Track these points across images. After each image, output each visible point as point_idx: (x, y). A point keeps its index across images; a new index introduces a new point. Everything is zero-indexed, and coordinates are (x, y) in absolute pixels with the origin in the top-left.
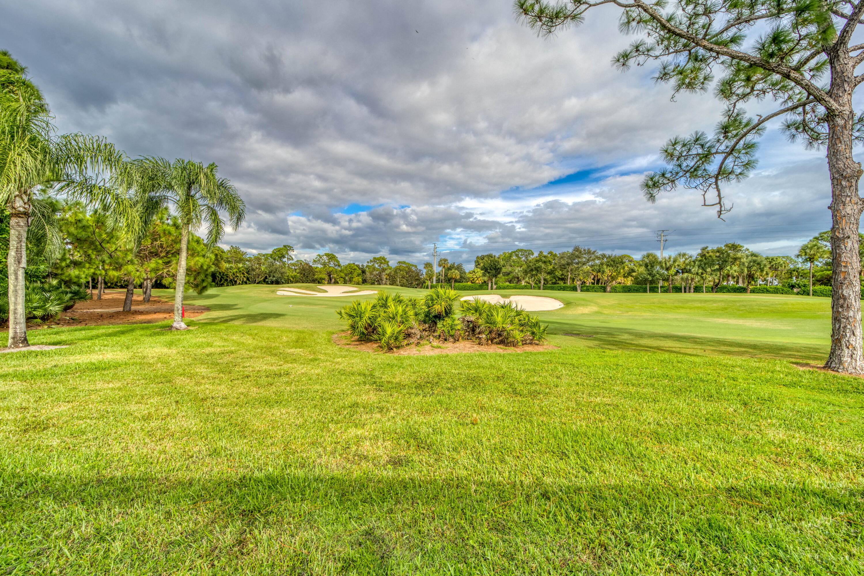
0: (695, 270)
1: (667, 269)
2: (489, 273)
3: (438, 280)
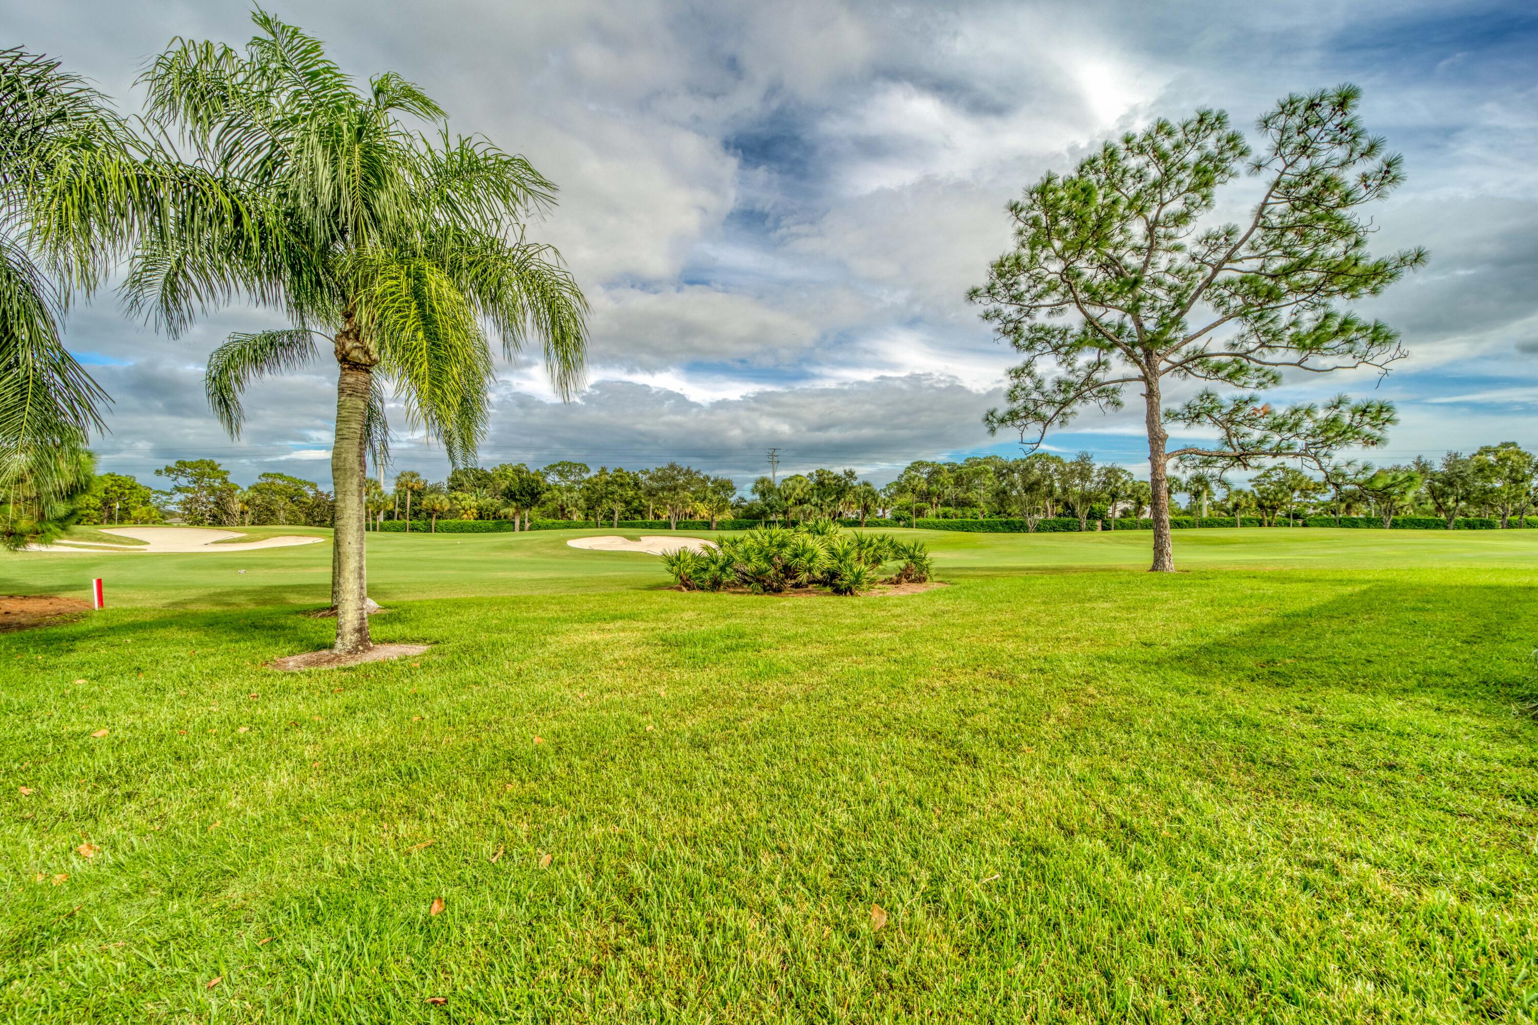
0: (814, 499)
1: (786, 499)
2: (517, 500)
3: (400, 514)
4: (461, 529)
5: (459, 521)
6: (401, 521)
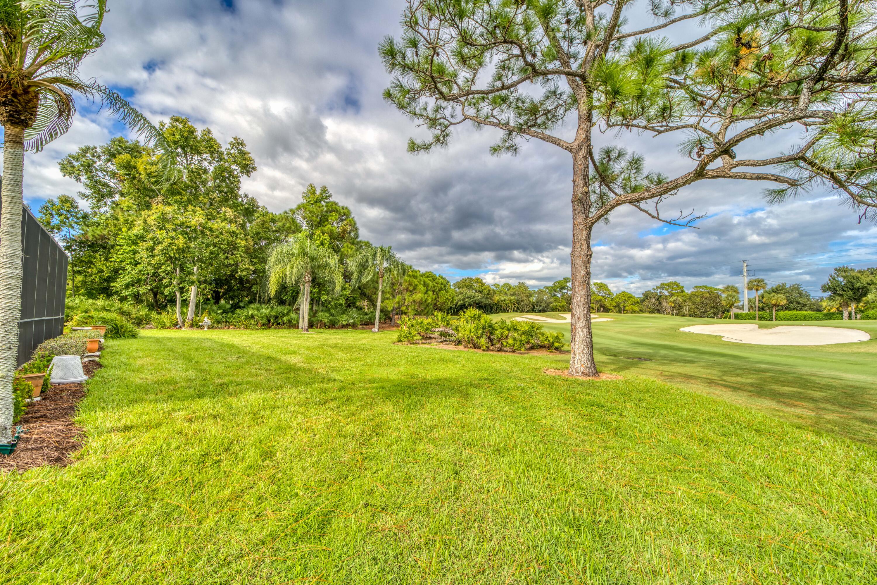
2: (840, 295)
3: (751, 307)
4: (795, 319)
5: (795, 312)
6: (752, 312)
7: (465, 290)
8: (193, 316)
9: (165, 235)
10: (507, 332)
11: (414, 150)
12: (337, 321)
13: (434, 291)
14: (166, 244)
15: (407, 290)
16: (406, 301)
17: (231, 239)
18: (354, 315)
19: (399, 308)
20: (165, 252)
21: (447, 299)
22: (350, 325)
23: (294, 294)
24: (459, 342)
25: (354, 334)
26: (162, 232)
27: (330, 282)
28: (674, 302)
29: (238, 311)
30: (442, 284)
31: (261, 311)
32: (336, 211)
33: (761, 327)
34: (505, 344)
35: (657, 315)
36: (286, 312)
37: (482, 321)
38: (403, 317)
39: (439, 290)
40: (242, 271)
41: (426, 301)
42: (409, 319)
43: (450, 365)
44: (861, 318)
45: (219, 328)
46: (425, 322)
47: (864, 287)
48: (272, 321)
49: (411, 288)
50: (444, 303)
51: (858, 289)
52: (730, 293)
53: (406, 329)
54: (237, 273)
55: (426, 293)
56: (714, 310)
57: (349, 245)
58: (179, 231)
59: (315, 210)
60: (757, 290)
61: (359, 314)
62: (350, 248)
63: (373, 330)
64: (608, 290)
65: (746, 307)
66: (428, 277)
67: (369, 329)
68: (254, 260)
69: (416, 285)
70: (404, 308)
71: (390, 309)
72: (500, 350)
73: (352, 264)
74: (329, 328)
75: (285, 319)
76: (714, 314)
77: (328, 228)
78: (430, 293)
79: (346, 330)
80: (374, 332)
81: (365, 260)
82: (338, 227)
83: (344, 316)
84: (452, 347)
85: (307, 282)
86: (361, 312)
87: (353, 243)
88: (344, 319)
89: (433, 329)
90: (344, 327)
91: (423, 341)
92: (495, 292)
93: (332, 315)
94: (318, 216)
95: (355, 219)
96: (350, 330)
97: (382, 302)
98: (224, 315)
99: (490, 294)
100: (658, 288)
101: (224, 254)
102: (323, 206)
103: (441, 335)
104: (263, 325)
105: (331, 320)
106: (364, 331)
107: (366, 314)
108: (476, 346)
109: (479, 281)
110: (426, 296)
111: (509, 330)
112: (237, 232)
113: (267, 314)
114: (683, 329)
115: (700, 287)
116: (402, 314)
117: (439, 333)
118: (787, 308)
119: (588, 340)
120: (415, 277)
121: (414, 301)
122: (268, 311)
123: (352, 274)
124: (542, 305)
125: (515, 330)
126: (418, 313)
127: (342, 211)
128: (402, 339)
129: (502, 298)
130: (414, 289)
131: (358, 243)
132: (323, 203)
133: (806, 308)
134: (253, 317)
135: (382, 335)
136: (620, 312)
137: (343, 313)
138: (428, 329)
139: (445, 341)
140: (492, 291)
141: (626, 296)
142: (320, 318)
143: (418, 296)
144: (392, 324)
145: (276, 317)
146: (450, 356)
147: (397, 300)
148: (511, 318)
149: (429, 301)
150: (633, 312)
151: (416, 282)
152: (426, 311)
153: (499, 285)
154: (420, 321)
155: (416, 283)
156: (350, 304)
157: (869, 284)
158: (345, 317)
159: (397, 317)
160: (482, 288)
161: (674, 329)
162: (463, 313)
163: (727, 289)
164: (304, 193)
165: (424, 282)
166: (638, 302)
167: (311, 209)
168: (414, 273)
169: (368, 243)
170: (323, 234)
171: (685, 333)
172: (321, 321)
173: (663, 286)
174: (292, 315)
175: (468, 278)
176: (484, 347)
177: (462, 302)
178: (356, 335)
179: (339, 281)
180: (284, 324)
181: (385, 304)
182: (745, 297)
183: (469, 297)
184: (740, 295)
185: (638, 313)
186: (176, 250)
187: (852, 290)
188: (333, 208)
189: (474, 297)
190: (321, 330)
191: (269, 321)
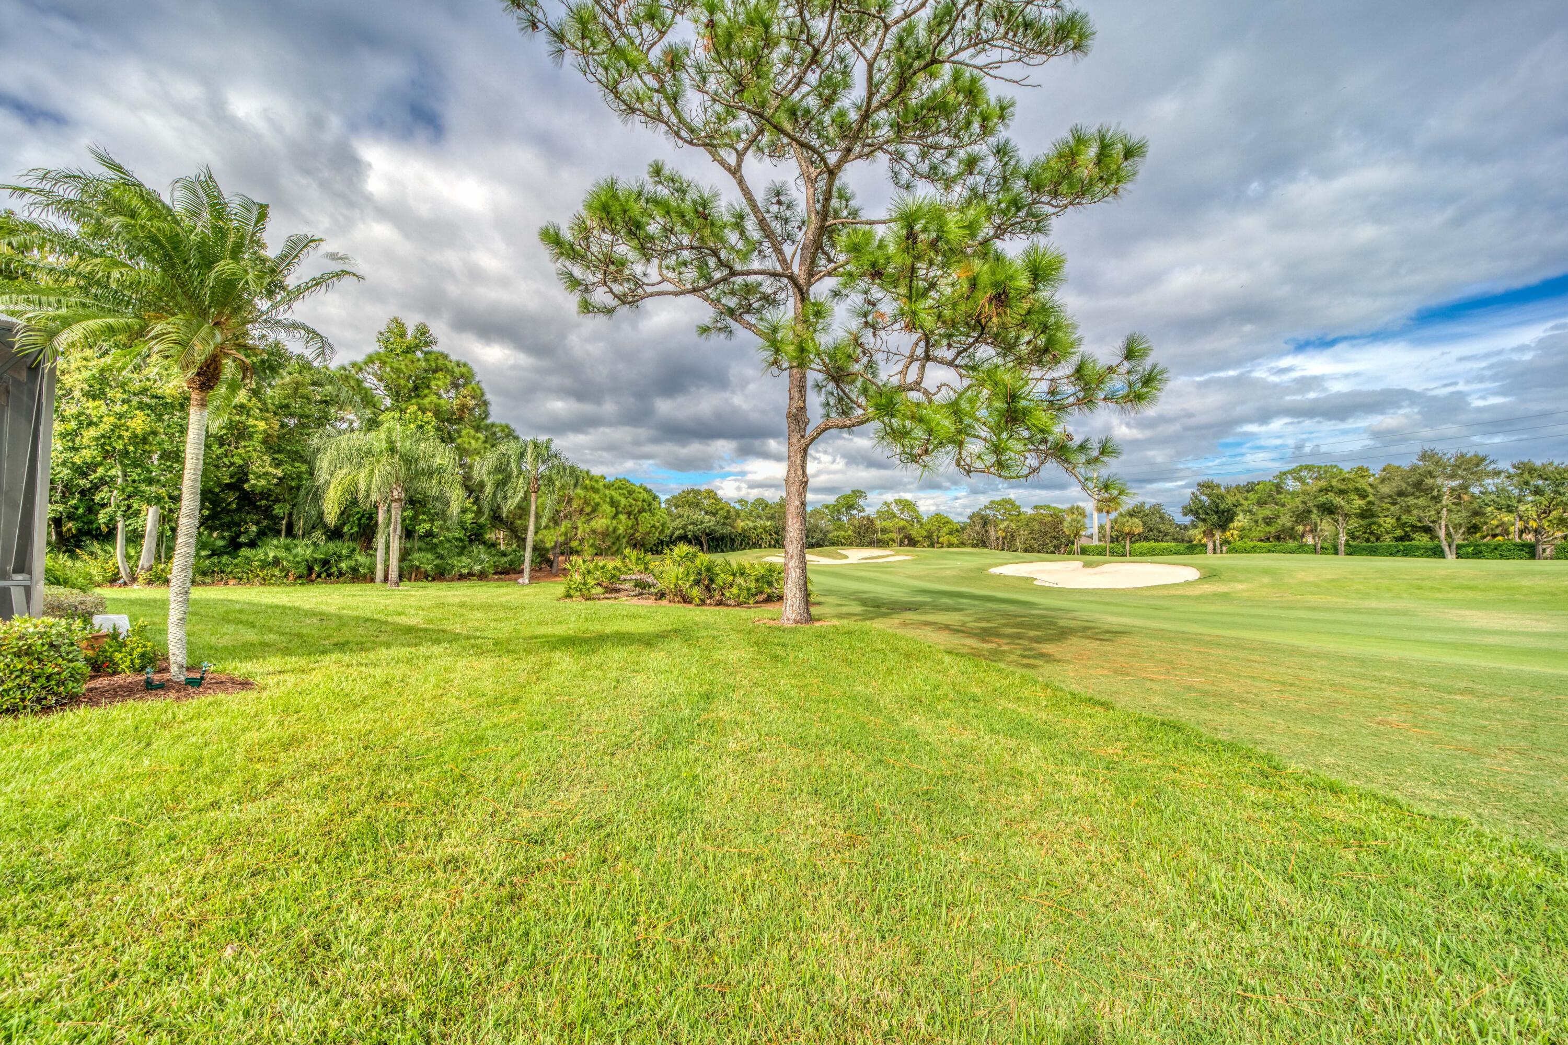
3: (1102, 538)
4: (1153, 553)
5: (1153, 544)
6: (1103, 544)
7: (686, 511)
8: (153, 562)
9: (104, 409)
10: (731, 578)
11: (589, 311)
12: (449, 567)
13: (629, 514)
14: (105, 427)
15: (581, 512)
16: (579, 532)
17: (237, 418)
18: (481, 557)
19: (566, 543)
20: (103, 442)
21: (654, 526)
22: (473, 575)
23: (363, 520)
24: (661, 596)
25: (485, 588)
26: (97, 403)
27: (436, 499)
28: (1005, 530)
29: (245, 552)
30: (644, 501)
31: (294, 551)
32: (446, 370)
33: (1086, 565)
34: (728, 595)
35: (983, 550)
36: (345, 552)
37: (698, 563)
38: (574, 558)
39: (640, 512)
40: (259, 477)
41: (615, 530)
42: (584, 562)
43: (638, 621)
44: (1228, 552)
45: (204, 583)
46: (610, 565)
47: (1229, 510)
48: (317, 569)
49: (588, 509)
50: (648, 533)
51: (1223, 512)
52: (1074, 516)
53: (578, 578)
54: (247, 480)
55: (615, 517)
56: (1055, 542)
57: (472, 432)
58: (134, 403)
59: (403, 367)
60: (1108, 512)
61: (489, 554)
62: (474, 438)
63: (520, 581)
64: (916, 511)
65: (1095, 537)
66: (619, 488)
67: (510, 580)
68: (279, 456)
69: (598, 504)
70: (575, 544)
71: (549, 545)
72: (720, 603)
73: (482, 468)
74: (434, 579)
75: (344, 565)
76: (1055, 547)
77: (430, 403)
78: (623, 517)
79: (468, 583)
80: (523, 585)
81: (504, 462)
82: (449, 400)
83: (464, 558)
84: (651, 602)
85: (396, 501)
86: (493, 551)
87: (478, 429)
88: (462, 563)
89: (622, 577)
90: (462, 577)
91: (607, 595)
92: (738, 514)
93: (441, 557)
94: (409, 378)
95: (483, 385)
96: (475, 582)
97: (536, 533)
98: (215, 559)
99: (729, 517)
100: (986, 507)
101: (221, 446)
102: (419, 360)
103: (636, 586)
104: (300, 577)
105: (436, 566)
106: (504, 584)
107: (504, 555)
108: (686, 600)
109: (711, 494)
110: (615, 522)
111: (734, 575)
112: (250, 405)
113: (307, 557)
114: (995, 570)
115: (1041, 507)
116: (571, 553)
117: (633, 583)
118: (1146, 539)
119: (802, 582)
120: (595, 490)
121: (594, 532)
122: (308, 552)
123: (482, 485)
124: (815, 535)
125: (743, 574)
126: (599, 553)
127: (456, 370)
128: (572, 592)
129: (751, 525)
130: (594, 511)
131: (488, 427)
132: (419, 354)
133: (1168, 538)
134: (276, 562)
135: (537, 589)
136: (932, 545)
137: (460, 554)
138: (613, 576)
139: (641, 594)
140: (732, 513)
141: (941, 520)
142: (417, 563)
143: (600, 523)
144: (554, 571)
145: (325, 563)
146: (643, 612)
147: (563, 529)
148: (762, 557)
149: (621, 530)
150: (950, 545)
151: (597, 498)
152: (615, 548)
153: (746, 502)
154: (601, 564)
155: (597, 500)
156: (475, 536)
157: (1235, 506)
158: (465, 560)
159: (562, 558)
160: (717, 507)
161: (982, 569)
162: (668, 552)
163: (1071, 510)
164: (381, 334)
165: (611, 498)
166: (957, 531)
167: (396, 365)
168: (593, 483)
169: (507, 427)
170: (424, 413)
171: (993, 576)
172: (418, 568)
173: (993, 505)
174: (359, 558)
175: (693, 490)
176: (697, 600)
177: (681, 531)
178: (491, 590)
179: (456, 498)
180: (341, 574)
181: (540, 536)
182: (1095, 523)
183: (693, 523)
184: (1087, 521)
185: (957, 546)
186: (130, 438)
187: (1216, 513)
188: (439, 364)
189: (702, 522)
190: (420, 584)
191: (310, 569)
